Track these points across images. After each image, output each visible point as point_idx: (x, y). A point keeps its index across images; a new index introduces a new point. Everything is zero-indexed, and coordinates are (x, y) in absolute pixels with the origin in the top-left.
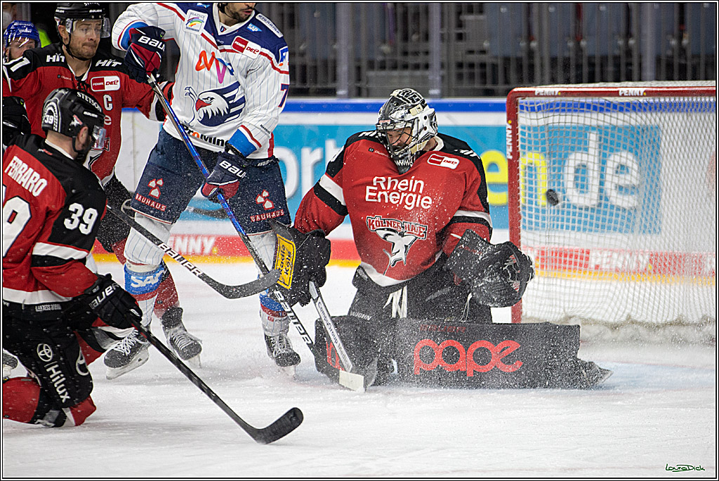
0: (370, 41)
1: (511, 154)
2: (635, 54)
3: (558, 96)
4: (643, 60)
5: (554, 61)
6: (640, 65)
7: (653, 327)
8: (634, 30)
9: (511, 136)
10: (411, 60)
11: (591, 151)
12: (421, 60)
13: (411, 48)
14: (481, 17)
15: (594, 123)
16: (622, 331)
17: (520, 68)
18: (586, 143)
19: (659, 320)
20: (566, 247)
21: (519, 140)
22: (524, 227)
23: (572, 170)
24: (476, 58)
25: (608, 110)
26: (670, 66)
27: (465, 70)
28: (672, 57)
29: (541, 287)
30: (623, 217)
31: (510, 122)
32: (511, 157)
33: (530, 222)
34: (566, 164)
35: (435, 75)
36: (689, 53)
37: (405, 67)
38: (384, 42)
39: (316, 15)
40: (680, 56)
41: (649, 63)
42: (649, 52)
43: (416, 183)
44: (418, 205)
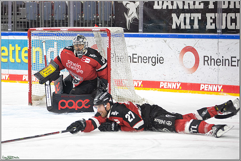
2: (69, 20)
5: (45, 21)
8: (68, 13)
9: (29, 42)
10: (4, 20)
11: (55, 47)
12: (6, 20)
13: (4, 17)
14: (24, 8)
15: (56, 39)
17: (35, 23)
18: (53, 45)
21: (31, 43)
22: (33, 69)
23: (49, 53)
24: (22, 20)
25: (59, 36)
27: (19, 24)
28: (79, 21)
29: (37, 87)
31: (29, 38)
33: (34, 68)
34: (48, 51)
35: (10, 25)
36: (84, 20)
40: (81, 21)
41: (72, 22)
42: (72, 19)
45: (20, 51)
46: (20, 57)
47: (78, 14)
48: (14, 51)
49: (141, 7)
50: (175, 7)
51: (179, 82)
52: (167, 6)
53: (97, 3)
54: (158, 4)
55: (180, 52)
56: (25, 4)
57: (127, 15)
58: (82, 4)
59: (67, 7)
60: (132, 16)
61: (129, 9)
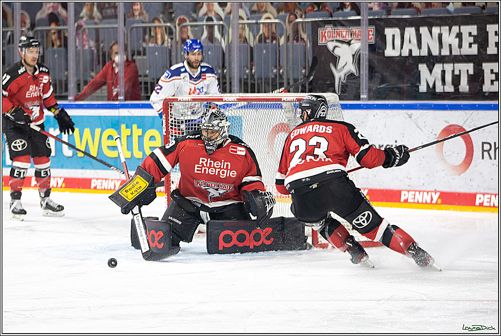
0: (85, 70)
1: (165, 132)
2: (228, 78)
3: (190, 101)
4: (232, 81)
6: (231, 83)
8: (227, 64)
9: (165, 123)
14: (145, 57)
21: (170, 125)
24: (142, 79)
26: (246, 84)
31: (165, 115)
32: (165, 134)
36: (256, 76)
38: (93, 70)
39: (56, 56)
40: (251, 79)
41: (236, 83)
42: (236, 77)
43: (226, 163)
44: (228, 176)
45: (141, 138)
46: (141, 148)
47: (244, 67)
48: (129, 137)
49: (365, 53)
50: (424, 52)
51: (437, 190)
52: (411, 51)
53: (279, 46)
54: (394, 48)
55: (437, 136)
56: (144, 49)
57: (336, 67)
58: (251, 48)
59: (224, 54)
60: (345, 71)
61: (339, 57)
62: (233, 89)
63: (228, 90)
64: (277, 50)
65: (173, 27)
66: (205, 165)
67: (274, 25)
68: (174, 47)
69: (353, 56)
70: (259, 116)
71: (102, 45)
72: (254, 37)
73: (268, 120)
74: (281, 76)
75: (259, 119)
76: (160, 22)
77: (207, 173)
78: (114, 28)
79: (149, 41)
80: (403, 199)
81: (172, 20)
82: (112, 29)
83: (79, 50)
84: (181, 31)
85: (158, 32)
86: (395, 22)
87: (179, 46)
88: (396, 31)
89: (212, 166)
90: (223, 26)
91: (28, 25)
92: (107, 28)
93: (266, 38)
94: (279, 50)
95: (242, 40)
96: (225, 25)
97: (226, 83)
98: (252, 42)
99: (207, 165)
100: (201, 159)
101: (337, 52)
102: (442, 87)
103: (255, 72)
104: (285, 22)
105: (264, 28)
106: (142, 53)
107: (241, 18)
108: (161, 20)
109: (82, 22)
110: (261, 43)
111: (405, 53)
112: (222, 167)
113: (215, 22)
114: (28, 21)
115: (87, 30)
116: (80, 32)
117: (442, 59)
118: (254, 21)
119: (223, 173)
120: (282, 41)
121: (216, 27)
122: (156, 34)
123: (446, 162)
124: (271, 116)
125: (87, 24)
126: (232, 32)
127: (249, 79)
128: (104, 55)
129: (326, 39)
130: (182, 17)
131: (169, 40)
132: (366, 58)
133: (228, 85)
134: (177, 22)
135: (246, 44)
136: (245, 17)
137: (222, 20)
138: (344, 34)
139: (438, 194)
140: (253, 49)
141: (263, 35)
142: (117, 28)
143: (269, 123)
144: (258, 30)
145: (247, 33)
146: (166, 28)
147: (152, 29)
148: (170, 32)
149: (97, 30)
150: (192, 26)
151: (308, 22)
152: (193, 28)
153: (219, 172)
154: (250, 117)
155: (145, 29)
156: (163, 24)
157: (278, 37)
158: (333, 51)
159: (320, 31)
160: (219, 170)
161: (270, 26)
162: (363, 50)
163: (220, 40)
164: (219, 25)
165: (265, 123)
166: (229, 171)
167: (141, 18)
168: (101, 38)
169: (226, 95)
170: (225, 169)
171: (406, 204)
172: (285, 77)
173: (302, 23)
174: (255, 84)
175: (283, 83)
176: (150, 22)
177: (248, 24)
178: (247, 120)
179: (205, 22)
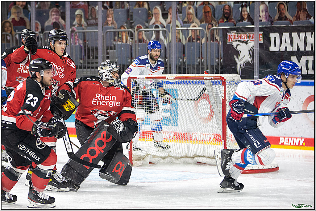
4: (171, 66)
6: (170, 68)
7: (177, 158)
8: (168, 56)
10: (90, 65)
12: (94, 65)
13: (90, 62)
14: (115, 51)
16: (166, 159)
19: (179, 156)
20: (145, 130)
26: (180, 68)
30: (167, 120)
36: (186, 64)
37: (88, 68)
38: (81, 59)
41: (174, 67)
42: (174, 63)
43: (113, 97)
44: (115, 105)
47: (179, 57)
49: (257, 49)
50: (295, 49)
51: (303, 137)
52: (286, 48)
53: (201, 44)
54: (275, 46)
55: (303, 102)
56: (115, 46)
57: (238, 58)
58: (184, 45)
59: (166, 49)
60: (244, 60)
61: (240, 51)
62: (171, 71)
63: (168, 72)
64: (200, 46)
65: (133, 32)
66: (99, 99)
67: (198, 31)
68: (134, 44)
69: (249, 51)
70: (189, 89)
71: (87, 43)
72: (186, 38)
73: (195, 91)
74: (202, 64)
75: (189, 91)
76: (125, 28)
77: (100, 104)
78: (95, 32)
79: (118, 41)
80: (281, 142)
81: (132, 27)
82: (93, 33)
83: (73, 46)
84: (139, 35)
85: (123, 35)
86: (276, 29)
87: (137, 44)
88: (277, 35)
89: (104, 99)
90: (165, 31)
91: (40, 30)
92: (91, 32)
93: (193, 39)
94: (202, 47)
95: (178, 40)
96: (167, 31)
97: (167, 68)
98: (184, 42)
99: (100, 99)
100: (97, 94)
101: (239, 48)
102: (307, 71)
103: (186, 61)
104: (205, 29)
105: (192, 33)
106: (113, 48)
107: (177, 26)
108: (125, 27)
109: (74, 28)
110: (190, 42)
111: (283, 49)
112: (110, 100)
113: (160, 29)
114: (40, 27)
115: (77, 33)
116: (73, 34)
117: (306, 53)
118: (186, 28)
119: (111, 103)
120: (203, 41)
121: (161, 32)
122: (122, 36)
123: (309, 119)
124: (197, 89)
125: (78, 29)
126: (171, 35)
127: (182, 65)
128: (89, 49)
129: (231, 40)
130: (139, 25)
131: (131, 40)
132: (257, 52)
133: (168, 69)
134: (136, 28)
135: (180, 43)
136: (179, 25)
137: (164, 27)
138: (244, 37)
139: (303, 140)
140: (185, 46)
141: (191, 37)
142: (97, 32)
143: (196, 93)
144: (188, 34)
145: (181, 36)
146: (128, 32)
147: (120, 33)
148: (131, 35)
149: (84, 33)
150: (145, 31)
151: (220, 29)
152: (146, 33)
153: (108, 103)
154: (183, 89)
155: (115, 32)
156: (127, 30)
157: (201, 38)
158: (236, 48)
159: (228, 35)
160: (108, 102)
161: (196, 31)
162: (256, 47)
163: (163, 40)
164: (163, 31)
165: (193, 93)
166: (115, 102)
167: (113, 26)
168: (87, 39)
169: (167, 75)
170: (112, 101)
171: (283, 146)
172: (205, 64)
173: (216, 29)
174: (185, 68)
175: (204, 68)
176: (118, 29)
177: (182, 30)
178: (181, 91)
179: (154, 29)
